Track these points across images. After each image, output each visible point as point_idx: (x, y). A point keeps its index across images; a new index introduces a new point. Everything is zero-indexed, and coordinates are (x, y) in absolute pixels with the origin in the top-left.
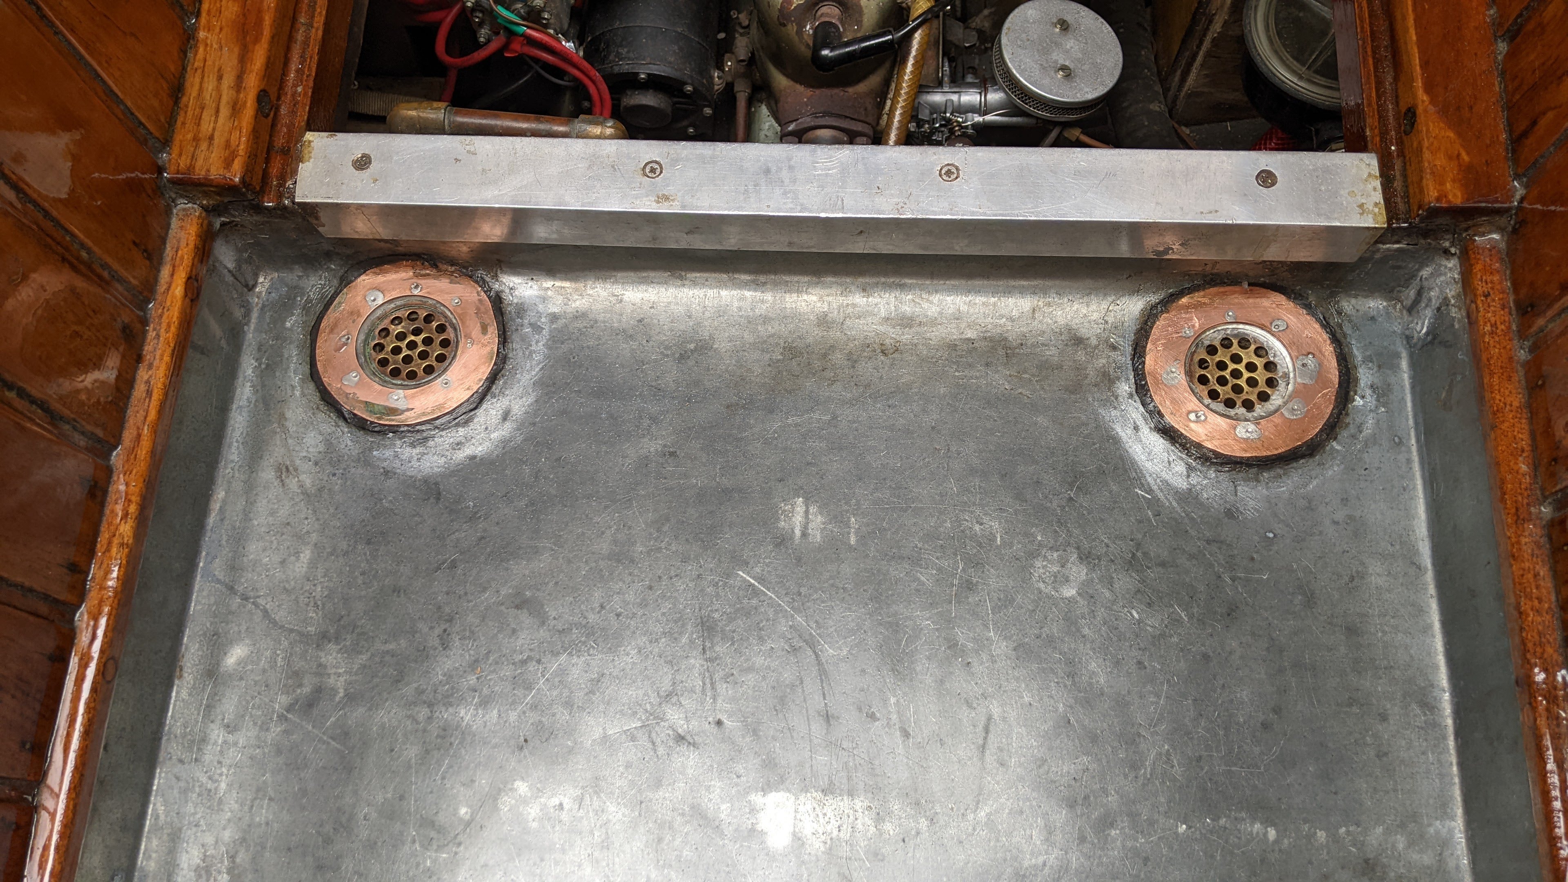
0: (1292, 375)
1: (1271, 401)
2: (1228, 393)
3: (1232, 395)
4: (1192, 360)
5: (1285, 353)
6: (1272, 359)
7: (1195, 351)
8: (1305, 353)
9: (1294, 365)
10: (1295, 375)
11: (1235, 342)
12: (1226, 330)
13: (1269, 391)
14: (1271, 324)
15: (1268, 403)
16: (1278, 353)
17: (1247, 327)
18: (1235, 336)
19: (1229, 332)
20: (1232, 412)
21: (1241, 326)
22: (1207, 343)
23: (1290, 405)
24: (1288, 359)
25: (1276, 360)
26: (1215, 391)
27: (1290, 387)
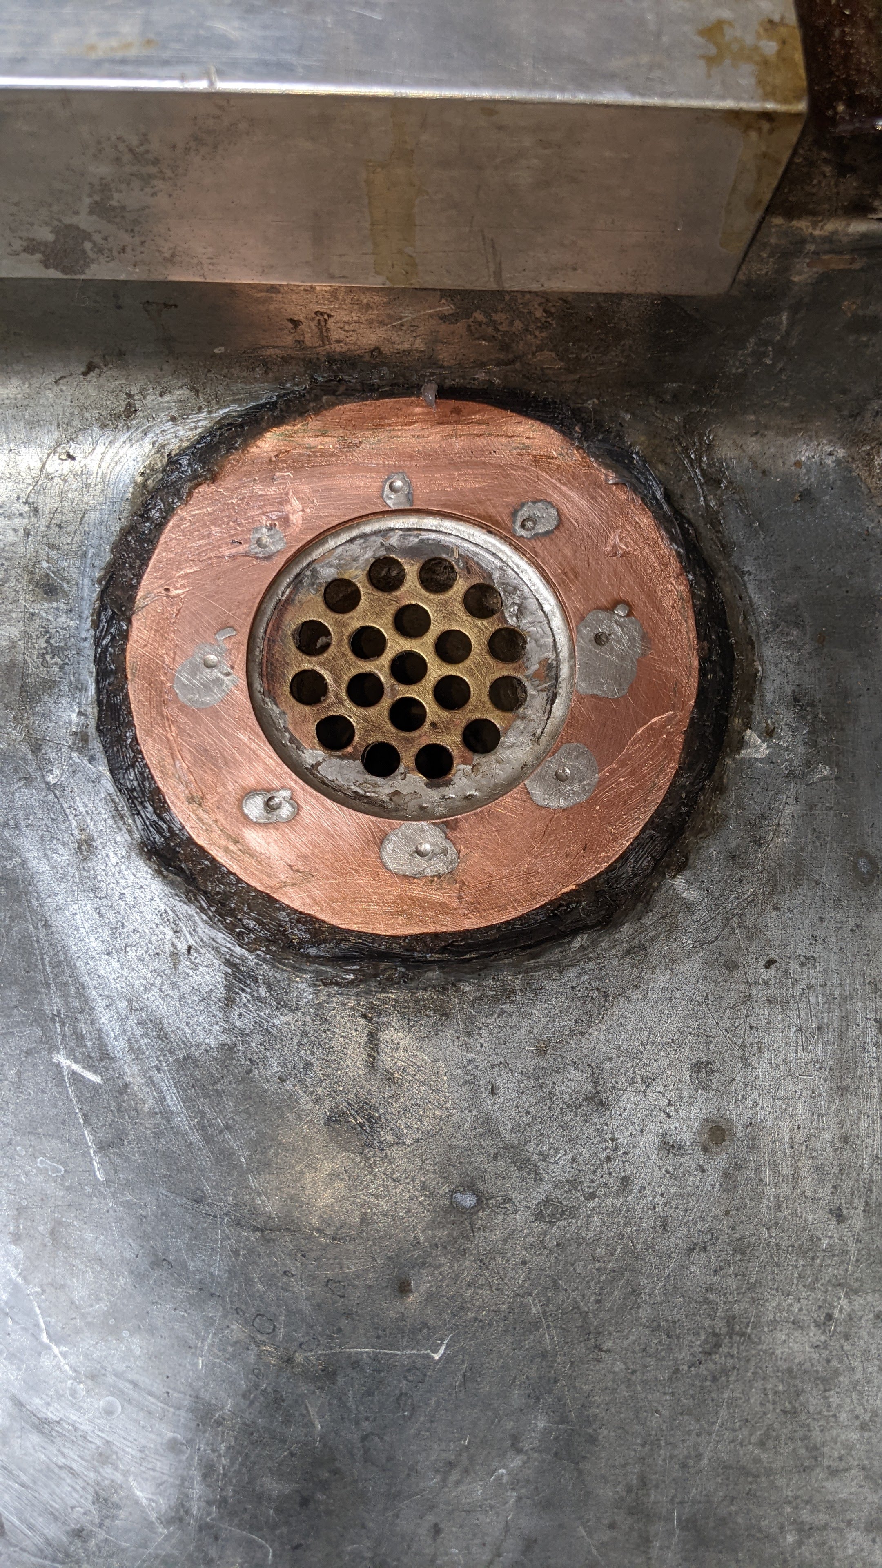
0: (564, 671)
1: (501, 752)
2: (379, 728)
3: (391, 735)
4: (278, 627)
5: (550, 603)
6: (512, 622)
7: (289, 601)
8: (603, 601)
9: (571, 639)
10: (572, 668)
11: (411, 570)
12: (385, 533)
13: (497, 718)
14: (514, 514)
15: (491, 757)
16: (532, 605)
17: (448, 525)
18: (412, 552)
19: (394, 540)
20: (384, 788)
21: (430, 522)
22: (328, 573)
23: (551, 765)
24: (557, 622)
25: (525, 625)
26: (341, 719)
27: (559, 708)
